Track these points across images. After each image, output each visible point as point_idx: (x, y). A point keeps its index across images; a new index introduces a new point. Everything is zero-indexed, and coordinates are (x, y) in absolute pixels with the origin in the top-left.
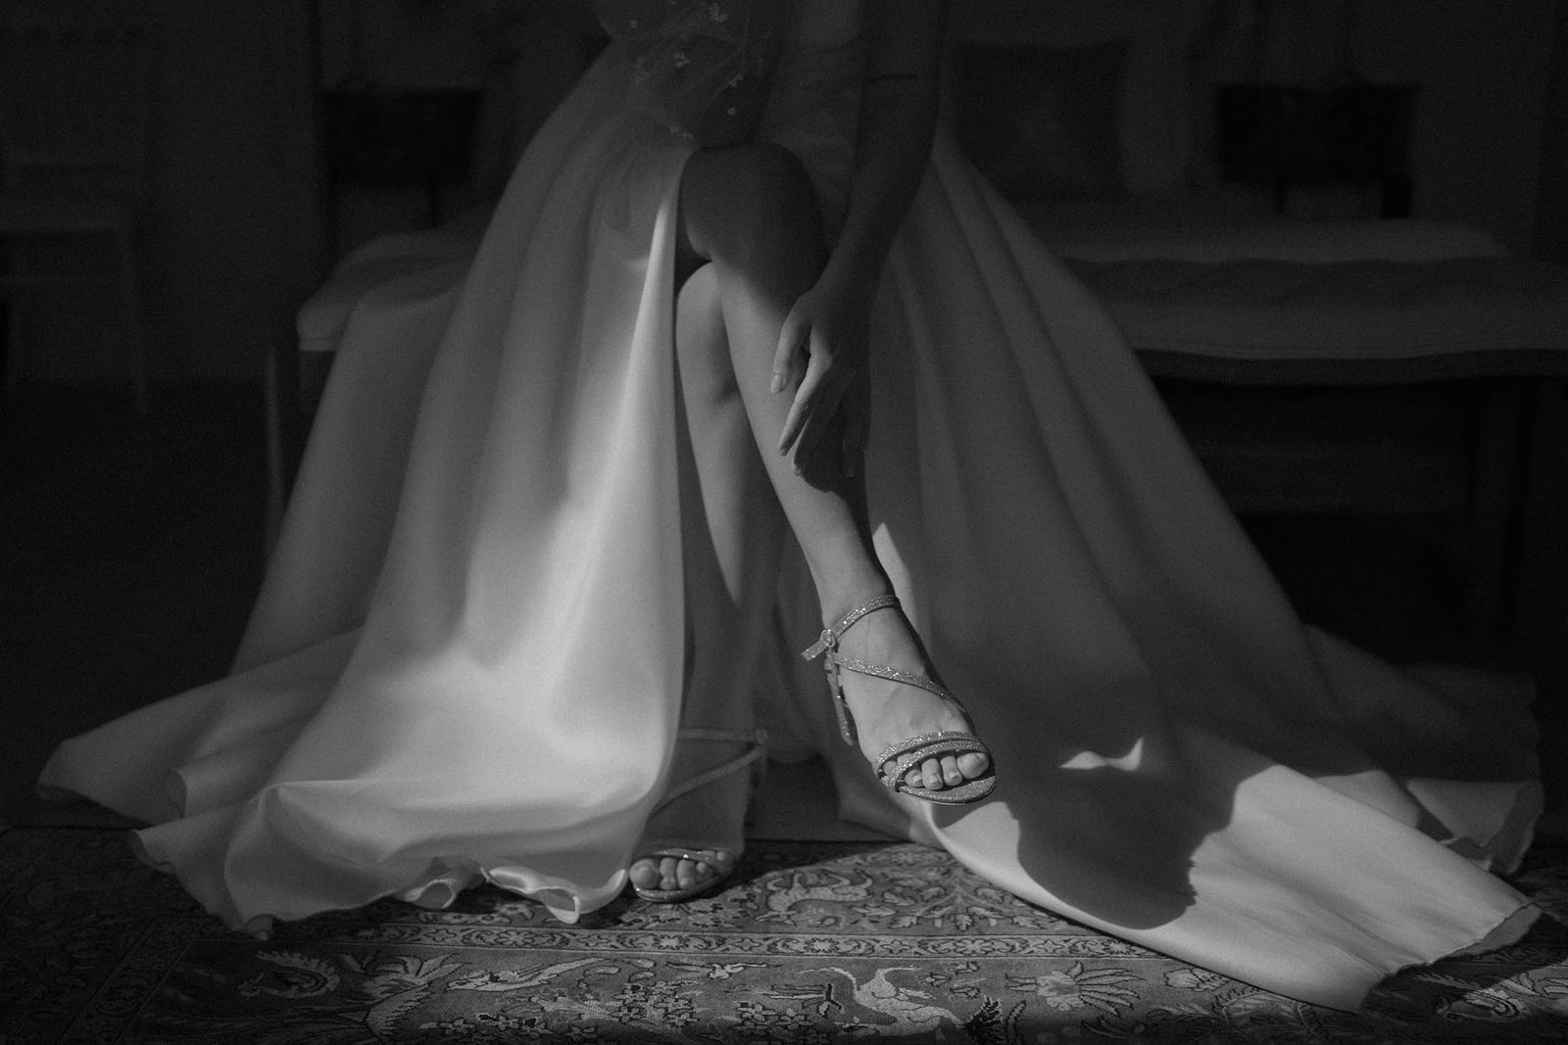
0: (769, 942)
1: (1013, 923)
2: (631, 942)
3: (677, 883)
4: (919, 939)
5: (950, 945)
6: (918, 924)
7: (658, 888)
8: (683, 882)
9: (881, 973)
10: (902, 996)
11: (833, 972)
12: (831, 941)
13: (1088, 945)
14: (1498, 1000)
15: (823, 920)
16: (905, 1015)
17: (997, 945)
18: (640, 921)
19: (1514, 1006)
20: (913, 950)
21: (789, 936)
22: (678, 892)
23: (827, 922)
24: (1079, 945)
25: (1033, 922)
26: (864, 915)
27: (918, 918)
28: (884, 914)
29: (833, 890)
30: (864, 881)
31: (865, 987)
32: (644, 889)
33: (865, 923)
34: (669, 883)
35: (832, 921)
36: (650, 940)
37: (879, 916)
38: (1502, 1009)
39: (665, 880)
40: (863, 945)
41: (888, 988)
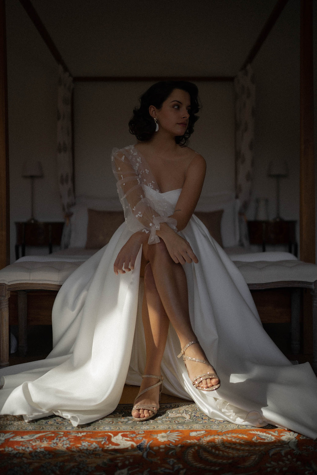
0: (94, 428)
1: (156, 422)
2: (60, 428)
3: (144, 416)
4: (132, 426)
5: (139, 428)
6: (133, 423)
7: (139, 417)
8: (146, 415)
9: (120, 434)
10: (123, 439)
11: (108, 434)
12: (110, 427)
13: (173, 427)
14: (268, 437)
15: (109, 422)
16: (123, 443)
17: (151, 427)
18: (63, 423)
19: (272, 438)
20: (130, 429)
21: (99, 426)
22: (145, 418)
23: (110, 423)
24: (171, 427)
25: (162, 422)
26: (120, 421)
27: (133, 421)
28: (125, 421)
29: (114, 415)
30: (123, 413)
31: (115, 438)
32: (136, 418)
33: (120, 423)
34: (142, 415)
35: (111, 422)
36: (65, 427)
37: (123, 421)
38: (269, 439)
39: (141, 415)
40: (118, 428)
41: (121, 437)
